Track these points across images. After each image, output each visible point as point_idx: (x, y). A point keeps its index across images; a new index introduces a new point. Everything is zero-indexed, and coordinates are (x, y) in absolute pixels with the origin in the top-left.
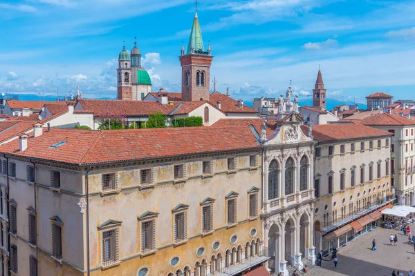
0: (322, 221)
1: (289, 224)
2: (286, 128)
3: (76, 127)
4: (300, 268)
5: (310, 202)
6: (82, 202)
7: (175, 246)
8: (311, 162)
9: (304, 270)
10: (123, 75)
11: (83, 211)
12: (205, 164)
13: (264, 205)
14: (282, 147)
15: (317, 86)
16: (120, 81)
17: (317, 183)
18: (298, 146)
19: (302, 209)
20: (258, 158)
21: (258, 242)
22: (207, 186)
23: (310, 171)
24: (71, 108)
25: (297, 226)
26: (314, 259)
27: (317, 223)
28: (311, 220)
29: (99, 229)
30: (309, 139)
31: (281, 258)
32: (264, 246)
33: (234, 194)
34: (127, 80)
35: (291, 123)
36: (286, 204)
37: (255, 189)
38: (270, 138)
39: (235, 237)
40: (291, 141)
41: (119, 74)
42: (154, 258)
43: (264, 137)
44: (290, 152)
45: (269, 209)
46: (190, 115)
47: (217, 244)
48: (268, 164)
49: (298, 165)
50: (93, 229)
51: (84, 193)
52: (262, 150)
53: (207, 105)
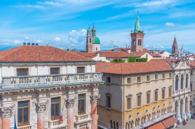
0: (192, 101)
1: (182, 101)
2: (181, 63)
3: (101, 61)
4: (186, 119)
5: (189, 93)
6: (122, 88)
7: (147, 106)
8: (189, 76)
9: (187, 120)
10: (89, 40)
11: (122, 90)
12: (156, 76)
13: (173, 93)
14: (180, 70)
15: (174, 44)
16: (87, 42)
17: (191, 85)
18: (185, 70)
19: (186, 95)
20: (172, 74)
21: (171, 107)
22: (156, 84)
23: (189, 80)
24: (98, 54)
25: (184, 102)
26: (190, 116)
27: (191, 102)
28: (189, 100)
29: (126, 97)
30: (189, 67)
31: (179, 114)
32: (173, 109)
33: (165, 88)
34: (90, 42)
35: (183, 61)
36: (181, 93)
37: (171, 86)
38: (176, 66)
39: (164, 104)
40: (183, 68)
41: (87, 39)
42: (141, 109)
43: (174, 66)
44: (182, 72)
45: (176, 94)
46: (142, 57)
47: (159, 106)
48: (175, 77)
49: (185, 77)
50: (125, 97)
51: (123, 84)
52: (174, 71)
53: (147, 53)
